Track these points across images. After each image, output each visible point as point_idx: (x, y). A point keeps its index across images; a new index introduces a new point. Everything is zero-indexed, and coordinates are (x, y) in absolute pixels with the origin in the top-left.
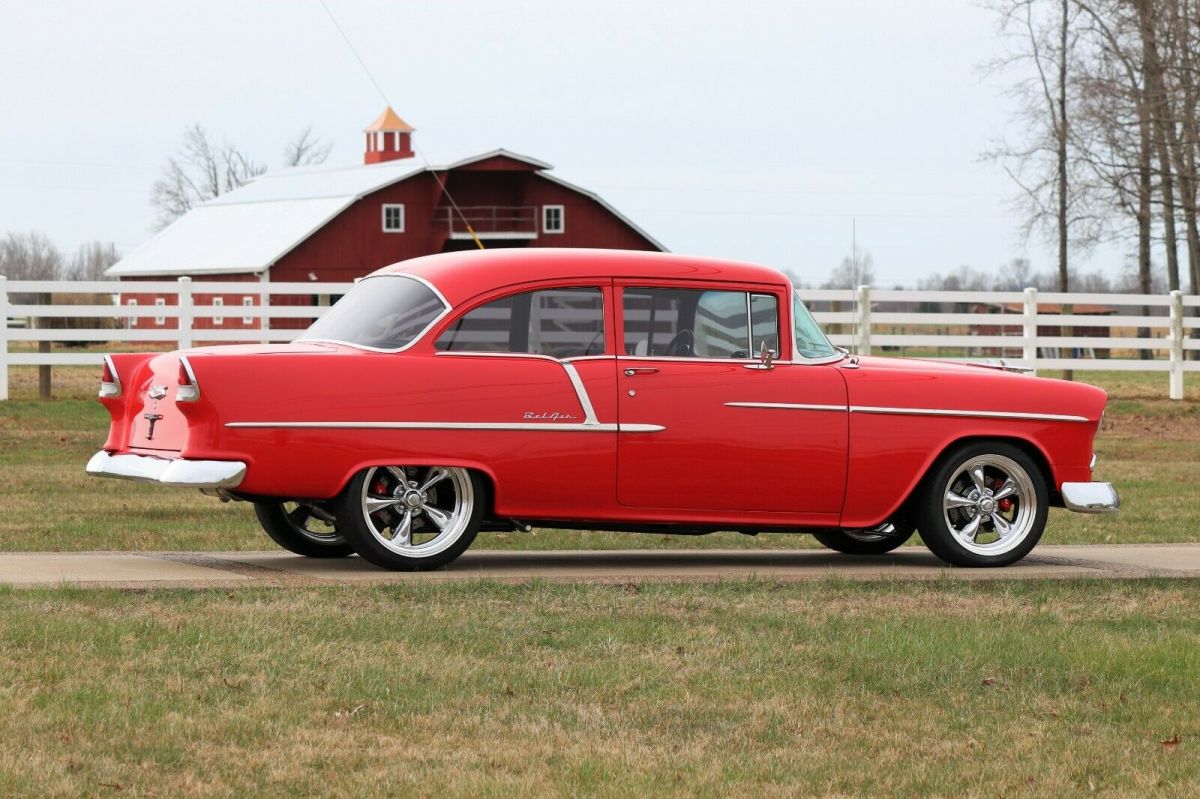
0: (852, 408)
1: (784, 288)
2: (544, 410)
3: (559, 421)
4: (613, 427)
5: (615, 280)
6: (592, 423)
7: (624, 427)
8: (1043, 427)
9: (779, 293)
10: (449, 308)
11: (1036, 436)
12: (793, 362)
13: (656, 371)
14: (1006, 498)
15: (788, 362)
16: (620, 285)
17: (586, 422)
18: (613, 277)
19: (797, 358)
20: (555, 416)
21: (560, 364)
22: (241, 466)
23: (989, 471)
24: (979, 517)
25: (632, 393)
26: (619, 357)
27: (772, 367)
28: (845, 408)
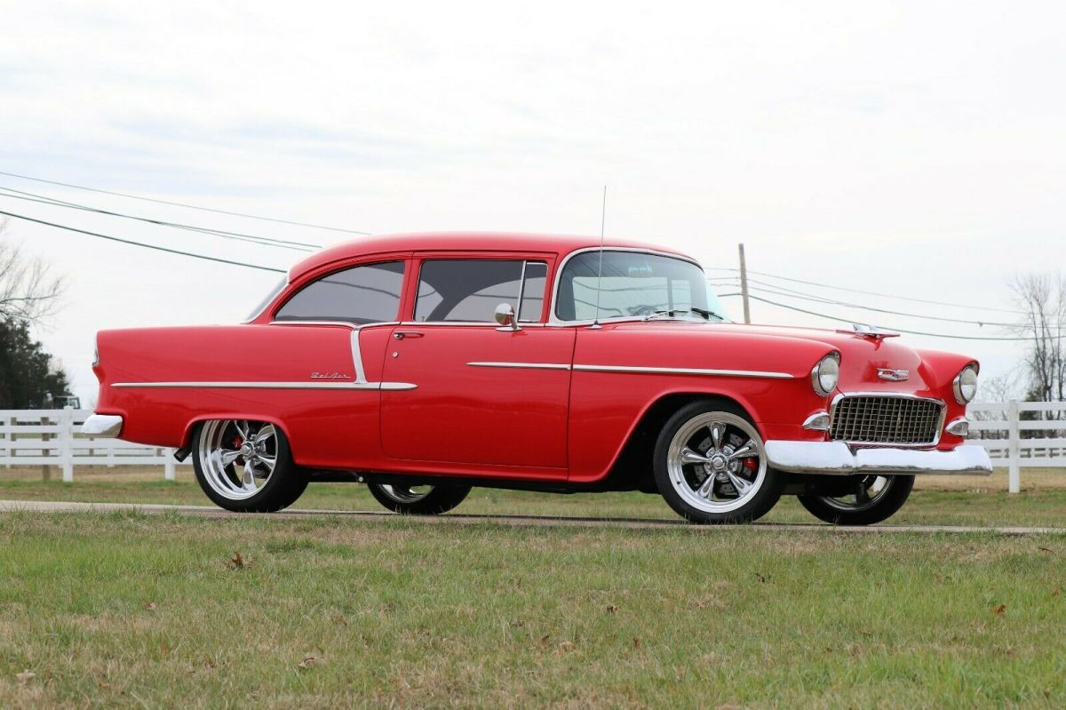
0: (575, 366)
1: (554, 256)
3: (335, 380)
4: (376, 385)
5: (416, 254)
6: (361, 382)
7: (386, 385)
9: (549, 261)
13: (422, 335)
14: (748, 457)
16: (416, 258)
17: (355, 381)
18: (415, 251)
20: (334, 376)
22: (118, 419)
24: (714, 475)
25: (395, 355)
27: (518, 328)
28: (568, 366)
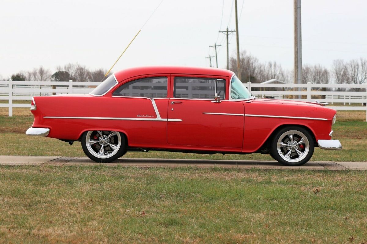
0: (246, 115)
1: (228, 77)
2: (144, 114)
3: (148, 118)
4: (166, 120)
5: (172, 74)
6: (159, 118)
7: (169, 120)
8: (313, 122)
9: (226, 79)
10: (117, 83)
11: (309, 124)
12: (229, 100)
13: (181, 103)
14: (301, 144)
15: (227, 100)
16: (173, 76)
17: (157, 118)
19: (231, 99)
20: (147, 116)
21: (151, 100)
23: (295, 135)
24: (291, 150)
25: (172, 109)
26: (171, 98)
27: (220, 102)
28: (243, 115)
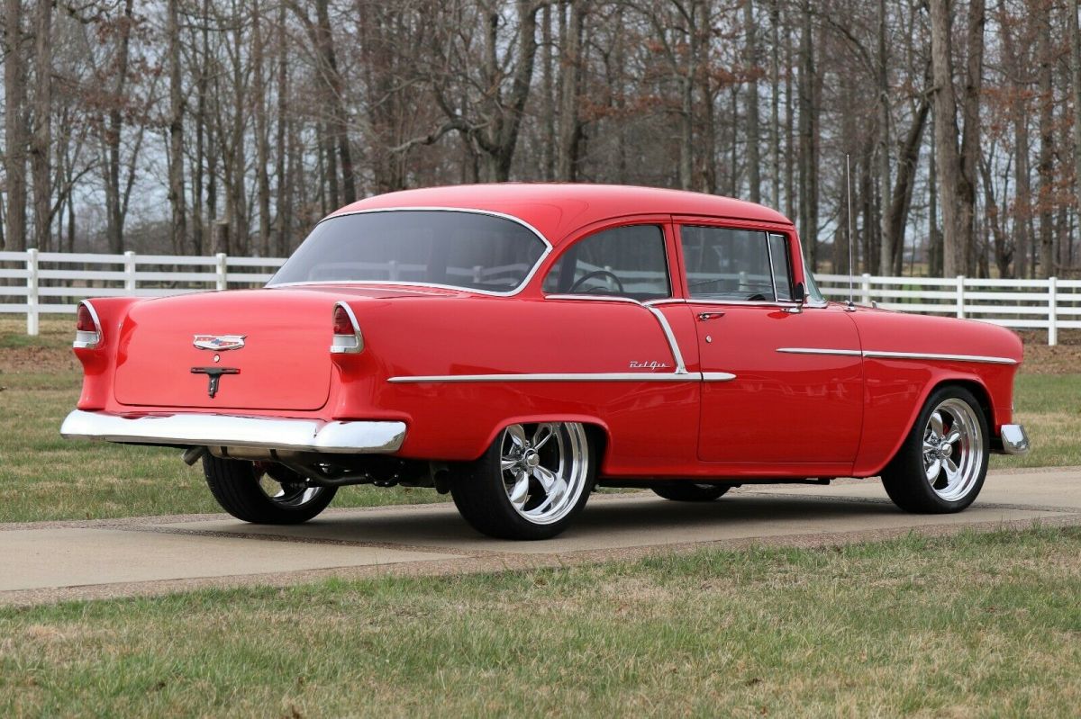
0: (866, 353)
2: (644, 359)
3: (656, 371)
4: (698, 376)
5: (673, 217)
6: (681, 374)
7: (708, 376)
10: (550, 248)
13: (722, 315)
16: (677, 222)
17: (677, 372)
18: (672, 214)
20: (653, 365)
21: (646, 308)
22: (400, 427)
25: (709, 339)
28: (860, 353)
